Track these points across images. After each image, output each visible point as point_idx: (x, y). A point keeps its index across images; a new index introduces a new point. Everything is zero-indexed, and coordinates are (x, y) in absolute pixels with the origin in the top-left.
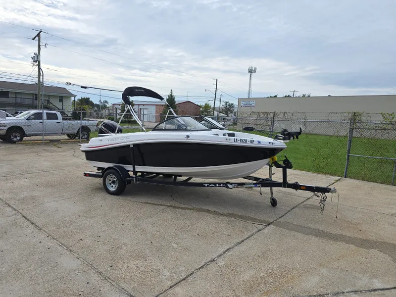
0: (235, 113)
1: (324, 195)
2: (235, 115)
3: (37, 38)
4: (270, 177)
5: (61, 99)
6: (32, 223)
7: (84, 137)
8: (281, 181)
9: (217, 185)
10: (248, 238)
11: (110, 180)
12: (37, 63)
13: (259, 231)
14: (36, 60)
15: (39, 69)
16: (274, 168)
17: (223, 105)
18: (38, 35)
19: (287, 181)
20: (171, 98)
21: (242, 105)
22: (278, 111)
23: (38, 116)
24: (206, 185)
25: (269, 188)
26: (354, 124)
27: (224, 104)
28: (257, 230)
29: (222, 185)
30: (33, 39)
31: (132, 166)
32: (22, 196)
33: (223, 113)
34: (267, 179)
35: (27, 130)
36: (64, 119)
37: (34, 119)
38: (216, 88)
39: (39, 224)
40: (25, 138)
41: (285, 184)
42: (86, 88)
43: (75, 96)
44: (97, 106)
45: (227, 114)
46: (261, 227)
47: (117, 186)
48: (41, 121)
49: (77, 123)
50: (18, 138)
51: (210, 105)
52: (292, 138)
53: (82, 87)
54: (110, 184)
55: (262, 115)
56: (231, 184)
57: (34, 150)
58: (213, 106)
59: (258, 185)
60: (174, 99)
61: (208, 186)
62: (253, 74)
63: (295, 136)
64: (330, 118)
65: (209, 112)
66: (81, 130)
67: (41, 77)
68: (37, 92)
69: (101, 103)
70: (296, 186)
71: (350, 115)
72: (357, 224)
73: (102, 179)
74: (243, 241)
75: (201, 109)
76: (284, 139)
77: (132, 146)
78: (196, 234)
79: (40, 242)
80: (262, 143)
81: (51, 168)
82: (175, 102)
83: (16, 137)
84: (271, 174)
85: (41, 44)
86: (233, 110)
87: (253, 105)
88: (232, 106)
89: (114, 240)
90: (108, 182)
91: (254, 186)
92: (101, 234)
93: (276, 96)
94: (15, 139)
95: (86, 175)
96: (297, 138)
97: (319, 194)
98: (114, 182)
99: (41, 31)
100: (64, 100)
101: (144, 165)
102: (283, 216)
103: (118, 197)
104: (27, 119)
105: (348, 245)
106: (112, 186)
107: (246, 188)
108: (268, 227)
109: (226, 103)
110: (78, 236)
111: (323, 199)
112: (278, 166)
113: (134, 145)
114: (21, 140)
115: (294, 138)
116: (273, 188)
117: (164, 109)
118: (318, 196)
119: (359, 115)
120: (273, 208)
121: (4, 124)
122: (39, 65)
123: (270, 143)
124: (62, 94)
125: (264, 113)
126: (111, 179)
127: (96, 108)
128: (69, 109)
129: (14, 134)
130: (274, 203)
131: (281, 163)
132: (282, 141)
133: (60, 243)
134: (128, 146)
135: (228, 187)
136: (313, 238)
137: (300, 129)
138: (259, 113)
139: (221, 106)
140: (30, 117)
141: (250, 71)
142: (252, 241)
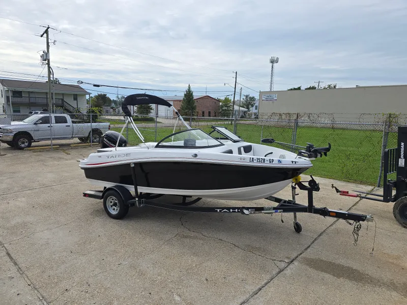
0: (256, 107)
1: (358, 223)
2: (256, 109)
3: (45, 35)
4: (294, 198)
5: (75, 97)
6: (16, 264)
7: (95, 140)
8: (306, 204)
9: (231, 210)
10: (266, 284)
11: (111, 202)
12: (47, 62)
13: (280, 272)
14: (46, 57)
15: (49, 67)
16: (298, 190)
17: (243, 99)
18: (46, 32)
19: (314, 205)
20: (189, 94)
21: (264, 99)
22: (301, 112)
23: (45, 121)
24: (218, 210)
25: (292, 214)
26: (389, 127)
27: (245, 98)
28: (278, 270)
29: (237, 210)
30: (42, 36)
31: (134, 186)
32: (13, 222)
33: (244, 107)
34: (289, 202)
35: (35, 135)
36: (73, 122)
37: (41, 123)
38: (236, 82)
39: (22, 266)
40: (33, 144)
41: (310, 209)
42: (98, 86)
43: (89, 94)
44: (115, 102)
45: (248, 108)
46: (283, 265)
47: (119, 209)
48: (49, 125)
49: (88, 127)
50: (26, 144)
51: (230, 99)
52: (319, 156)
53: (95, 86)
54: (112, 206)
55: (284, 117)
56: (247, 209)
57: (41, 158)
58: (232, 100)
59: (279, 211)
60: (192, 94)
61: (220, 211)
62: (275, 64)
63: (323, 153)
64: (361, 120)
65: (229, 106)
66: (91, 134)
67: (51, 76)
68: (48, 91)
69: (119, 98)
70: (324, 212)
71: (385, 116)
72: (398, 258)
73: (102, 200)
74: (260, 289)
75: (221, 104)
76: (310, 156)
77: (133, 165)
78: (204, 279)
79: (18, 295)
80: (283, 163)
81: (54, 181)
82: (193, 97)
83: (23, 143)
84: (294, 195)
85: (50, 41)
86: (255, 104)
87: (275, 98)
88: (253, 99)
89: (106, 289)
90: (109, 204)
91: (274, 211)
92: (91, 281)
93: (299, 88)
94: (23, 146)
95: (85, 195)
96: (326, 154)
97: (352, 222)
98: (115, 205)
99: (48, 28)
100: (79, 99)
101: (149, 186)
102: (309, 247)
103: (120, 221)
104: (35, 124)
105: (388, 292)
106: (114, 209)
107: (265, 213)
108: (291, 266)
109: (247, 96)
110: (64, 285)
111: (357, 227)
112: (302, 187)
113: (135, 164)
114: (29, 146)
115: (321, 156)
116: (297, 213)
117: (182, 105)
118: (350, 224)
119: (396, 117)
120: (296, 235)
121: (10, 129)
122: (48, 64)
123: (293, 162)
124: (76, 92)
125: (286, 114)
126: (113, 201)
127: (113, 105)
128: (84, 108)
129: (22, 140)
130: (298, 228)
131: (307, 184)
132: (307, 159)
133: (41, 295)
134: (129, 165)
135: (244, 213)
136: (346, 282)
137: (329, 144)
138: (280, 115)
139: (242, 100)
140: (37, 121)
141: (272, 62)
142: (272, 289)
